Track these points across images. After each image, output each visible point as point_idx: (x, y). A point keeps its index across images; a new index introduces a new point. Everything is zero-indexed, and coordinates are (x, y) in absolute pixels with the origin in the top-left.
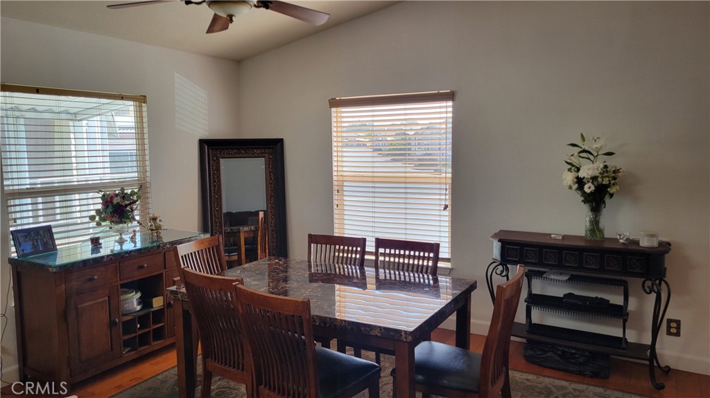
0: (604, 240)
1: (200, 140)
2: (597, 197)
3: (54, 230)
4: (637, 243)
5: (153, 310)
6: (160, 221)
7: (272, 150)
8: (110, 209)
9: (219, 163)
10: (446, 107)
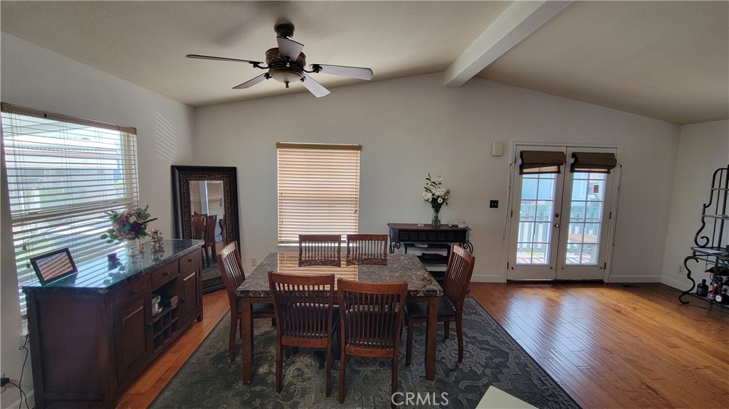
0: (441, 225)
1: (172, 166)
2: (436, 204)
3: (70, 249)
4: (457, 226)
5: (172, 308)
6: (160, 234)
7: (229, 175)
8: (127, 228)
9: (188, 184)
10: (357, 153)
